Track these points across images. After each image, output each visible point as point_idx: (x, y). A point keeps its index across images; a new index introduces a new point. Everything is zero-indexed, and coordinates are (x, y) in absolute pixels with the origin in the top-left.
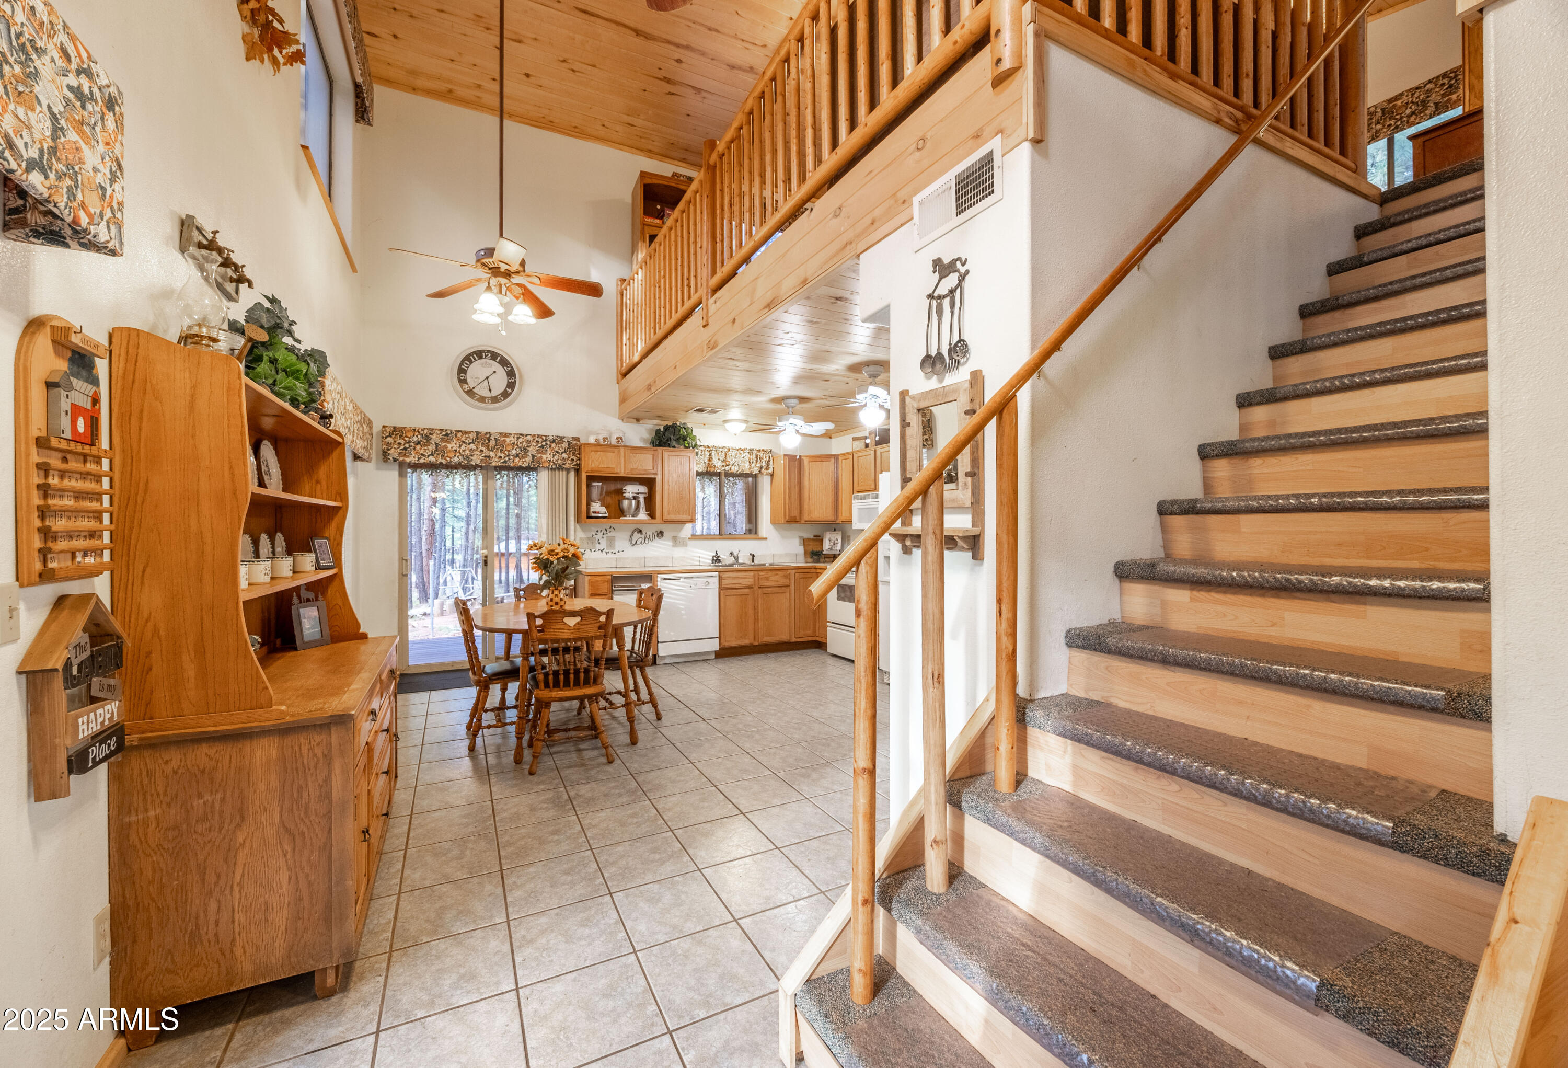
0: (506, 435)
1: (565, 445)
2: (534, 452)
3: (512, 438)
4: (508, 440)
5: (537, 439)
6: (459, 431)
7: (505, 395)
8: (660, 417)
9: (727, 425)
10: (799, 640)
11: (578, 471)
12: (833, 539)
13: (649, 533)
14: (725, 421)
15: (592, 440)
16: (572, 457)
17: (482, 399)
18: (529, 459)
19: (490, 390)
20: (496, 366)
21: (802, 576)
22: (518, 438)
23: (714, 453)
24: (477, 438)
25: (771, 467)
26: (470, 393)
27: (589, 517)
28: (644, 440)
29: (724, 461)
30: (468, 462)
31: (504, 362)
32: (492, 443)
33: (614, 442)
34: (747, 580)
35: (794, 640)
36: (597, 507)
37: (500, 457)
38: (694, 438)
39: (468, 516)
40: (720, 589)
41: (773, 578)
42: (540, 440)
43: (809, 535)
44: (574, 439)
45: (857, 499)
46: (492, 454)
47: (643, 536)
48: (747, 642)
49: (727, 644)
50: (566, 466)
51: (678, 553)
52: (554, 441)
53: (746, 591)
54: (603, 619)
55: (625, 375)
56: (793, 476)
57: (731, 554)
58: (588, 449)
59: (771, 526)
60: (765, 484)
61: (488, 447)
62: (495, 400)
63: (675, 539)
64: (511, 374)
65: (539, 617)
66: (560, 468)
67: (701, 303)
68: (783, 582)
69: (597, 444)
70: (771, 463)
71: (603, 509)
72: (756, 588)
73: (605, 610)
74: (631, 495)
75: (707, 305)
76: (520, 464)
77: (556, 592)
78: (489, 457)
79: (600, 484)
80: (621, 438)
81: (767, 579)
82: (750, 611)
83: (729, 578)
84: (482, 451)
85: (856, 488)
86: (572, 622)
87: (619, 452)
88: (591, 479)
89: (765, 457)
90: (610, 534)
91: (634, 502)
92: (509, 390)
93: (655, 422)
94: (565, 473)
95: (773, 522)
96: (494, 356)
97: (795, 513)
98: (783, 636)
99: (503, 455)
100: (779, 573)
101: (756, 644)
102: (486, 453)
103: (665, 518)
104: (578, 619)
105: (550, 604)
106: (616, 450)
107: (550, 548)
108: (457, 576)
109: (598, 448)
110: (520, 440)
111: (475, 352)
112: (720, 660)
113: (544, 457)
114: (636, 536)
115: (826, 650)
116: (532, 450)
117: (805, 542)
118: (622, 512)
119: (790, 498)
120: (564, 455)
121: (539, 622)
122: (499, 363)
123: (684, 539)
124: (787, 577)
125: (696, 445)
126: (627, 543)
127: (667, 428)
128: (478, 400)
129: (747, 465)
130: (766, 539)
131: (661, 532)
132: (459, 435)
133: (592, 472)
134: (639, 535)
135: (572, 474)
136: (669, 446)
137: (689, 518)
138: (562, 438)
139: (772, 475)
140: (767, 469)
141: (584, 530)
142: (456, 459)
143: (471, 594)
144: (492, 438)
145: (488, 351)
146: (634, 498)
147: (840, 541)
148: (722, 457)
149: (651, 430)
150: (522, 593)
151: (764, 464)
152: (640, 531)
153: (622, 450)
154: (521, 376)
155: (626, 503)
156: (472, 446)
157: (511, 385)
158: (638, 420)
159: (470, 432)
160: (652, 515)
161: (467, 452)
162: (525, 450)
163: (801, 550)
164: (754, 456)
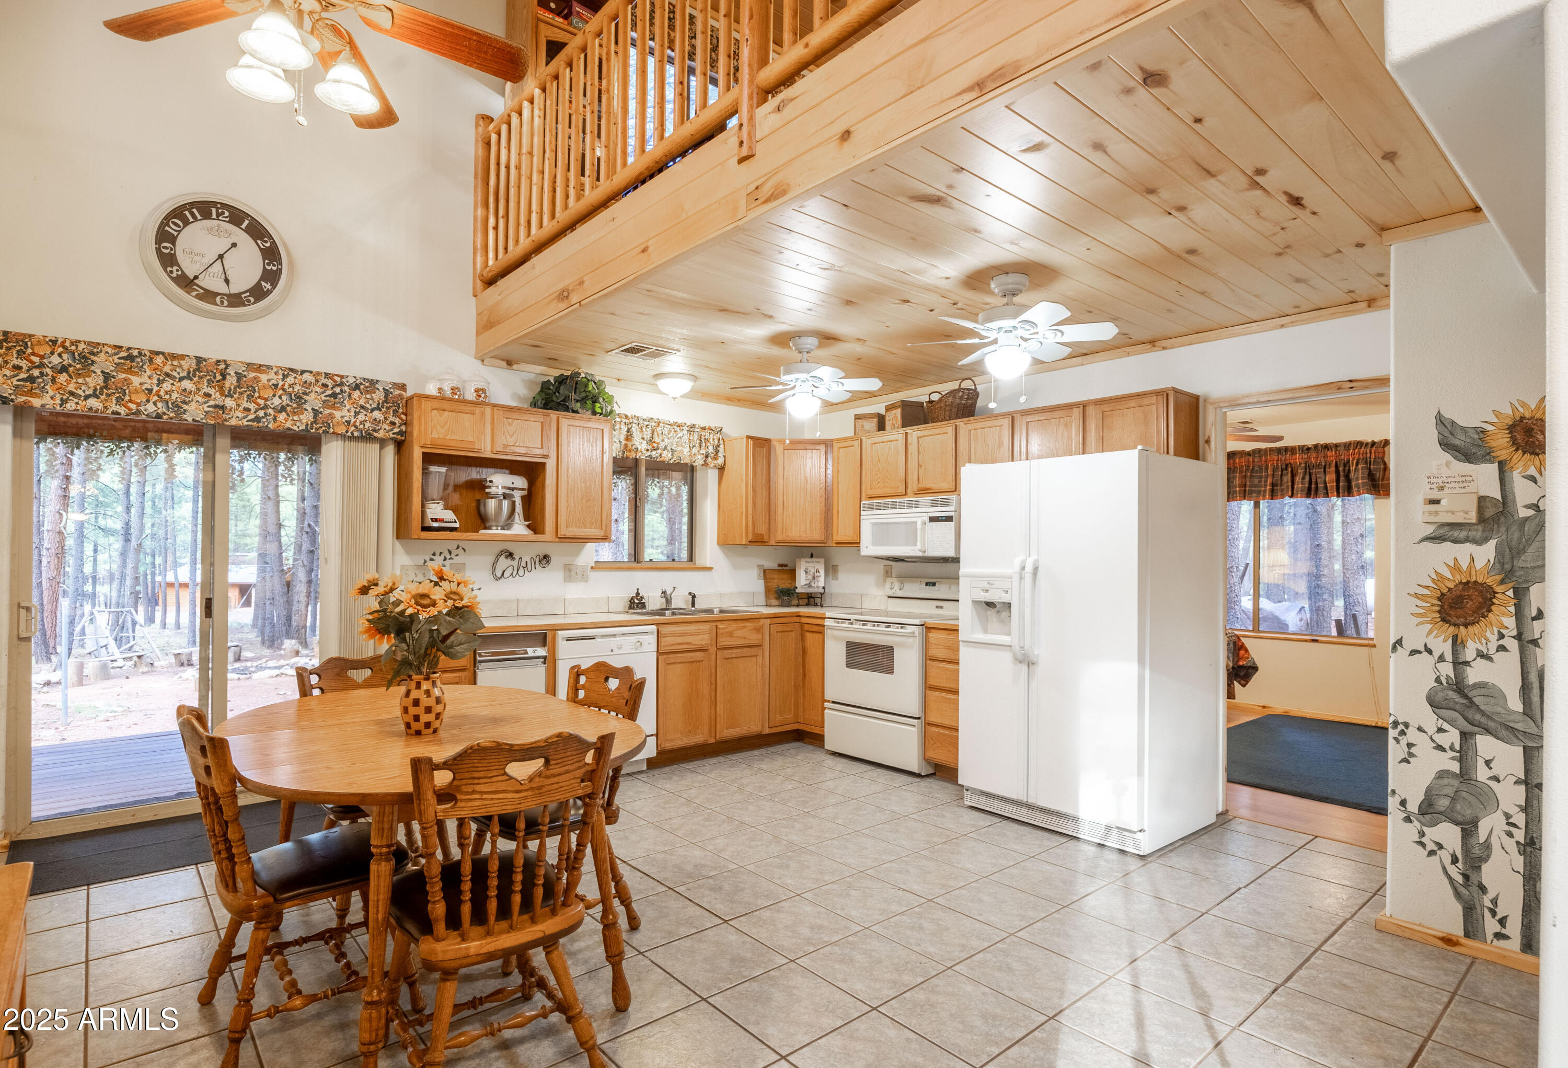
0: (259, 368)
1: (379, 396)
2: (318, 405)
3: (272, 375)
4: (264, 378)
5: (324, 381)
6: (158, 353)
7: (258, 293)
8: (552, 361)
9: (662, 384)
10: (774, 730)
11: (400, 446)
12: (812, 570)
13: (526, 558)
14: (658, 376)
15: (431, 389)
16: (392, 419)
17: (209, 296)
18: (307, 417)
19: (227, 281)
20: (239, 235)
21: (779, 628)
22: (285, 377)
23: (635, 428)
24: (198, 369)
25: (721, 454)
26: (186, 282)
27: (425, 529)
28: (520, 399)
29: (651, 441)
30: (178, 414)
31: (257, 231)
32: (231, 381)
33: (470, 395)
34: (701, 636)
35: (767, 731)
36: (436, 510)
37: (247, 410)
38: (610, 400)
39: (127, 526)
40: (659, 653)
41: (738, 633)
42: (329, 383)
43: (771, 564)
44: (396, 386)
45: (871, 508)
46: (229, 403)
47: (515, 563)
48: (699, 738)
49: (668, 745)
50: (380, 434)
51: (575, 591)
52: (357, 387)
53: (699, 655)
54: (589, 757)
55: (490, 282)
56: (759, 471)
57: (664, 593)
58: (427, 405)
59: (717, 550)
60: (708, 481)
61: (221, 388)
62: (236, 300)
63: (568, 568)
64: (271, 254)
65: (445, 765)
66: (368, 437)
67: (736, 112)
68: (754, 638)
69: (441, 398)
70: (721, 449)
71: (449, 515)
72: (713, 649)
73: (591, 736)
74: (500, 491)
75: (751, 118)
76: (288, 424)
77: (425, 686)
78: (223, 408)
79: (443, 470)
80: (484, 391)
81: (731, 634)
82: (705, 688)
83: (674, 635)
84: (208, 395)
85: (867, 490)
86: (520, 770)
87: (483, 413)
88: (429, 459)
89: (713, 438)
90: (456, 560)
91: (506, 503)
92: (267, 286)
93: (539, 369)
94: (376, 447)
95: (724, 542)
96: (236, 216)
97: (762, 529)
98: (753, 725)
99: (252, 406)
100: (747, 624)
101: (712, 741)
102: (217, 399)
103: (563, 531)
104: (539, 763)
105: (413, 711)
106: (478, 410)
107: (415, 589)
108: (103, 619)
109: (445, 405)
110: (290, 380)
111: (192, 205)
112: (656, 772)
113: (338, 414)
114: (503, 562)
115: (822, 746)
116: (314, 400)
117: (766, 574)
118: (482, 521)
119: (754, 504)
120: (377, 414)
121: (442, 778)
122: (247, 230)
123: (584, 568)
124: (758, 630)
125: (612, 411)
126: (487, 575)
127: (561, 380)
128: (199, 297)
129: (686, 450)
130: (711, 569)
131: (546, 557)
132: (159, 360)
133: (433, 446)
134: (509, 562)
135: (390, 450)
136: (567, 409)
137: (600, 533)
138: (373, 383)
139: (722, 469)
140: (715, 458)
141: (408, 552)
142: (151, 408)
143: (130, 648)
144: (231, 371)
145: (224, 206)
146: (505, 496)
147: (822, 573)
148: (647, 434)
149: (532, 382)
150: (314, 679)
151: (711, 450)
152: (510, 555)
153: (488, 410)
154: (291, 262)
155: (492, 504)
156: (186, 384)
157: (271, 277)
158: (510, 363)
159: (182, 357)
160: (535, 526)
161: (175, 396)
162: (299, 399)
163: (759, 586)
164: (696, 437)
